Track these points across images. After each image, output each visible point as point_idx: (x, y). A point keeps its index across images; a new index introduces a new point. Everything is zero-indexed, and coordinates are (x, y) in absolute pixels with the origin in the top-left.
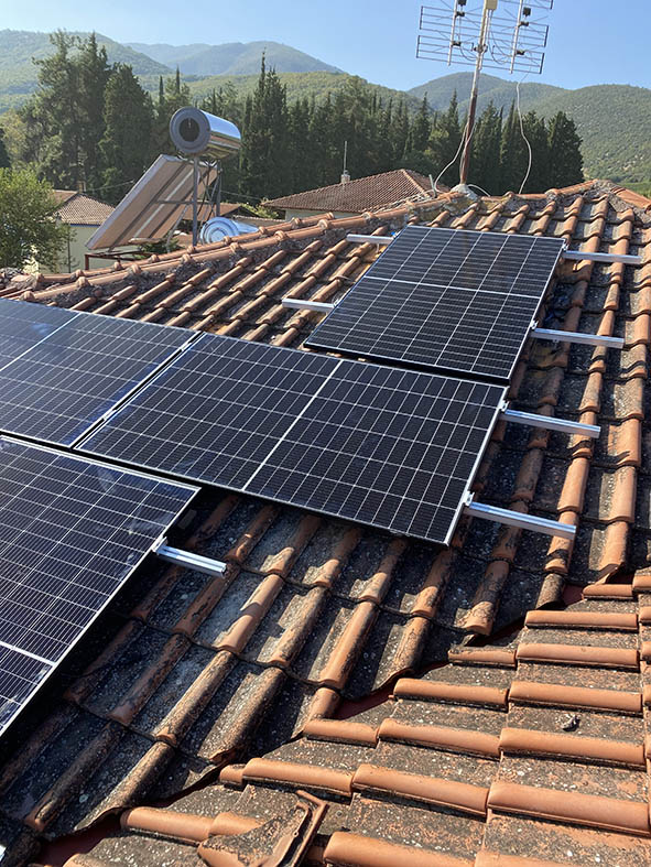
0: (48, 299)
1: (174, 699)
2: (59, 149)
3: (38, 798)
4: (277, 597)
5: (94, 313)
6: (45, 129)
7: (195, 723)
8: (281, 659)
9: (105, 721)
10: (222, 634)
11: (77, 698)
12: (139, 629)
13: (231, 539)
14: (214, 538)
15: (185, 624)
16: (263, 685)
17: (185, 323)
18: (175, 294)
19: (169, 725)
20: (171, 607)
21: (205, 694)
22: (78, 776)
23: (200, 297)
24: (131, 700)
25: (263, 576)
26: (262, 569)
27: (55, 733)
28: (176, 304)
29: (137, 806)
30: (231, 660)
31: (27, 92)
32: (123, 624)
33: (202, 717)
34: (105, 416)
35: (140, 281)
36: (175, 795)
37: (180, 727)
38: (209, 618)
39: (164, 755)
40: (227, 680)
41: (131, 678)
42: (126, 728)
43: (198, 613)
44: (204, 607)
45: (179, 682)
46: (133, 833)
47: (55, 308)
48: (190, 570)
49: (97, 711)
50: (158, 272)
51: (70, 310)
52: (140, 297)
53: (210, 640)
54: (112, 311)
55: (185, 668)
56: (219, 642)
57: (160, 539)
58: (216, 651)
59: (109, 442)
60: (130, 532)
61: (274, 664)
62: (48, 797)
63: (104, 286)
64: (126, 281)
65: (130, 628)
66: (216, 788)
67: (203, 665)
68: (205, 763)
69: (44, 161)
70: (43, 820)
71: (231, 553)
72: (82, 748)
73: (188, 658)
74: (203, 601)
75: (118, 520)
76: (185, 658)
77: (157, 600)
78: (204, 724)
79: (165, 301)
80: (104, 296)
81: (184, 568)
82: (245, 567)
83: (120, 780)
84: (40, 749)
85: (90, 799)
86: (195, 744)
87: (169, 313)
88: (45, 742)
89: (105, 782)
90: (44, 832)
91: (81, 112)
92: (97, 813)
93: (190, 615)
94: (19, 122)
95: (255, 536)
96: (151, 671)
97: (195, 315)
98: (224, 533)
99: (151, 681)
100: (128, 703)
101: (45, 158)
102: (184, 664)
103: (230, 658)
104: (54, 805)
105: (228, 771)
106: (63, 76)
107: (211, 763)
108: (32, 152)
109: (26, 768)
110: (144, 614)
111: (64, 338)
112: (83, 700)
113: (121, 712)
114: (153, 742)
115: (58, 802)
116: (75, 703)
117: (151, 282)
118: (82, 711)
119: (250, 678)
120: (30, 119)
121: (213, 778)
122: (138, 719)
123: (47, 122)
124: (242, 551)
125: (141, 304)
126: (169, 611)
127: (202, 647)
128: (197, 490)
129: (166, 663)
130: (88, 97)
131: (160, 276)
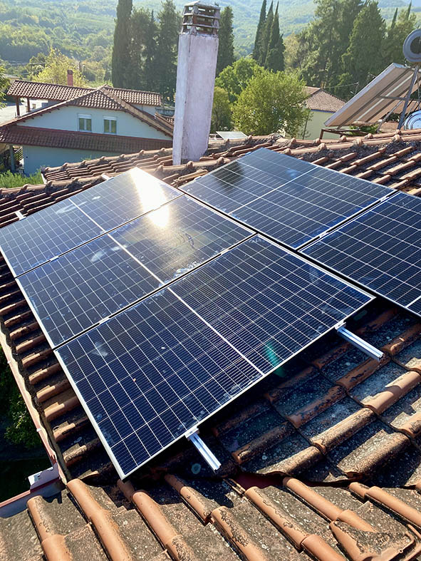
0: (299, 155)
1: (329, 425)
2: (315, 60)
3: (241, 445)
4: (414, 389)
5: (326, 168)
6: (310, 46)
7: (339, 446)
8: (409, 431)
9: (285, 420)
10: (369, 397)
11: (271, 399)
12: (315, 373)
13: (388, 338)
14: (376, 333)
15: (346, 382)
16: (392, 442)
17: (386, 183)
18: (383, 162)
19: (324, 440)
20: (338, 367)
21: (350, 430)
22: (264, 443)
23: (401, 166)
24: (303, 414)
25: (407, 370)
26: (407, 365)
27: (256, 413)
28: (382, 168)
29: (294, 478)
30: (372, 416)
31: (304, 22)
32: (306, 366)
33: (345, 444)
34: (321, 235)
35: (360, 150)
36: (317, 482)
37: (330, 444)
38: (362, 383)
39: (316, 456)
40: (366, 428)
41: (304, 401)
42: (296, 429)
43: (356, 378)
44: (361, 375)
45: (333, 416)
46: (289, 492)
47: (302, 161)
48: (356, 348)
49: (281, 412)
50: (374, 146)
51: (312, 163)
52: (358, 161)
53: (359, 398)
54: (337, 168)
55: (340, 409)
56: (365, 401)
57: (341, 323)
58: (362, 406)
59: (320, 252)
60: (323, 312)
61: (403, 432)
62: (246, 447)
63: (335, 151)
64: (351, 149)
65: (310, 370)
66: (345, 492)
67: (352, 412)
68: (341, 473)
69: (304, 67)
70: (242, 458)
71: (386, 347)
72: (269, 429)
73: (342, 403)
74: (360, 371)
75: (316, 302)
76: (340, 403)
77: (330, 359)
78: (345, 449)
79: (375, 166)
80: (333, 157)
81: (352, 345)
82: (395, 359)
83: (286, 458)
84: (246, 419)
85: (267, 460)
86: (337, 458)
87: (375, 174)
88: (250, 416)
89: (278, 454)
90: (241, 465)
91: (336, 35)
92: (270, 470)
93: (350, 378)
94: (295, 42)
95: (407, 341)
96: (318, 402)
97: (394, 178)
98: (385, 332)
99: (317, 408)
100: (300, 415)
101: (305, 65)
102: (339, 406)
103: (371, 415)
104: (249, 453)
105: (355, 485)
106: (330, 10)
107: (345, 475)
108: (299, 61)
109: (238, 426)
110: (320, 365)
111: (305, 181)
112: (274, 402)
113: (295, 418)
114: (311, 444)
115: (251, 453)
116: (269, 401)
117: (367, 151)
118: (273, 408)
119: (382, 433)
120: (303, 40)
121: (344, 485)
122: (304, 427)
123: (313, 41)
124: (395, 348)
125: (358, 166)
126: (336, 369)
127: (354, 400)
128: (373, 298)
129: (328, 401)
130: (343, 24)
131: (375, 148)
